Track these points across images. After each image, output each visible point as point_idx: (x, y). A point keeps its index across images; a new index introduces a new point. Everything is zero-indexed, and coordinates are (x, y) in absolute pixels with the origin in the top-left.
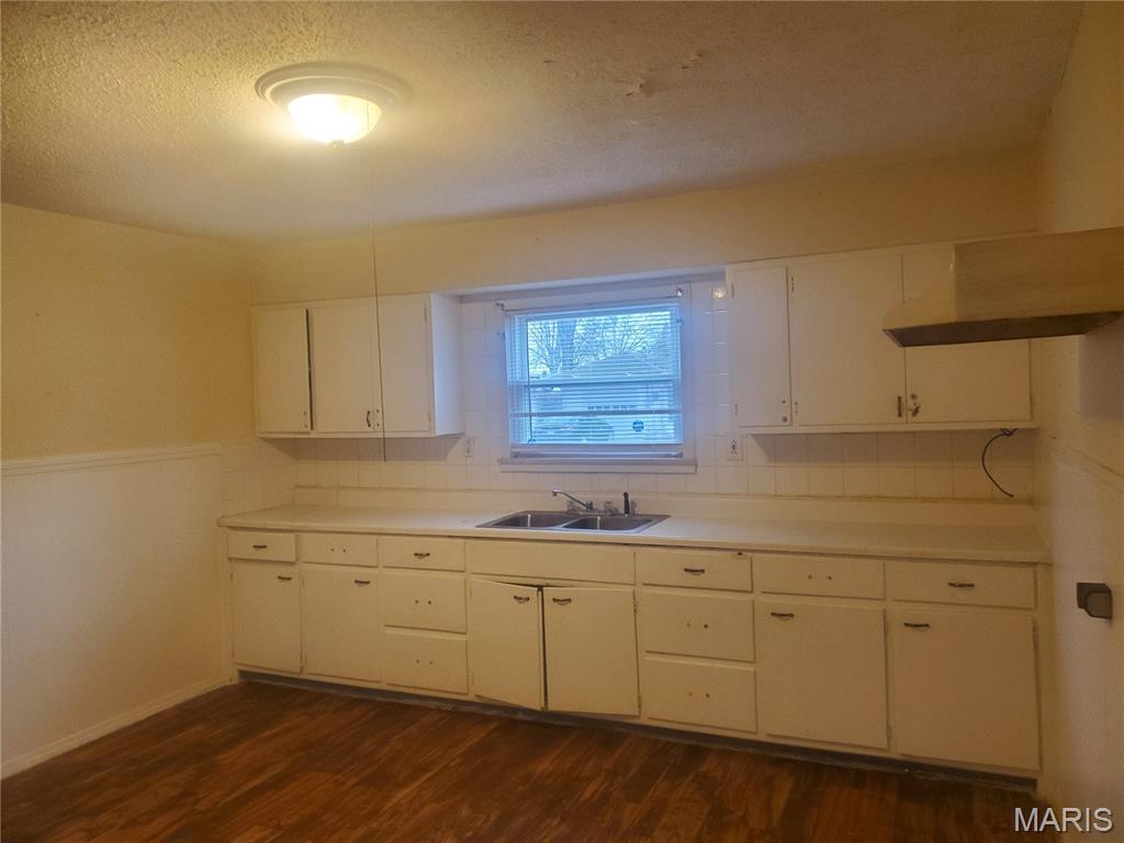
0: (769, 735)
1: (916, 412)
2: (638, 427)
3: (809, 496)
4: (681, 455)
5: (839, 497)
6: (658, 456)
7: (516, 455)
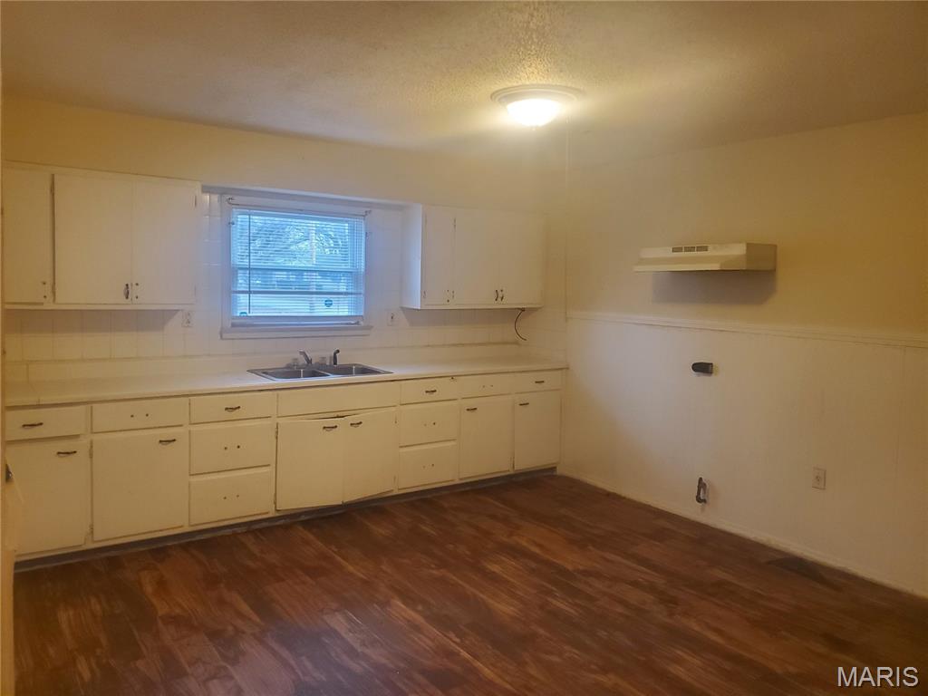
0: (461, 479)
1: (502, 298)
2: (328, 304)
3: (428, 346)
4: (357, 323)
5: (444, 345)
6: (342, 324)
7: (234, 325)
